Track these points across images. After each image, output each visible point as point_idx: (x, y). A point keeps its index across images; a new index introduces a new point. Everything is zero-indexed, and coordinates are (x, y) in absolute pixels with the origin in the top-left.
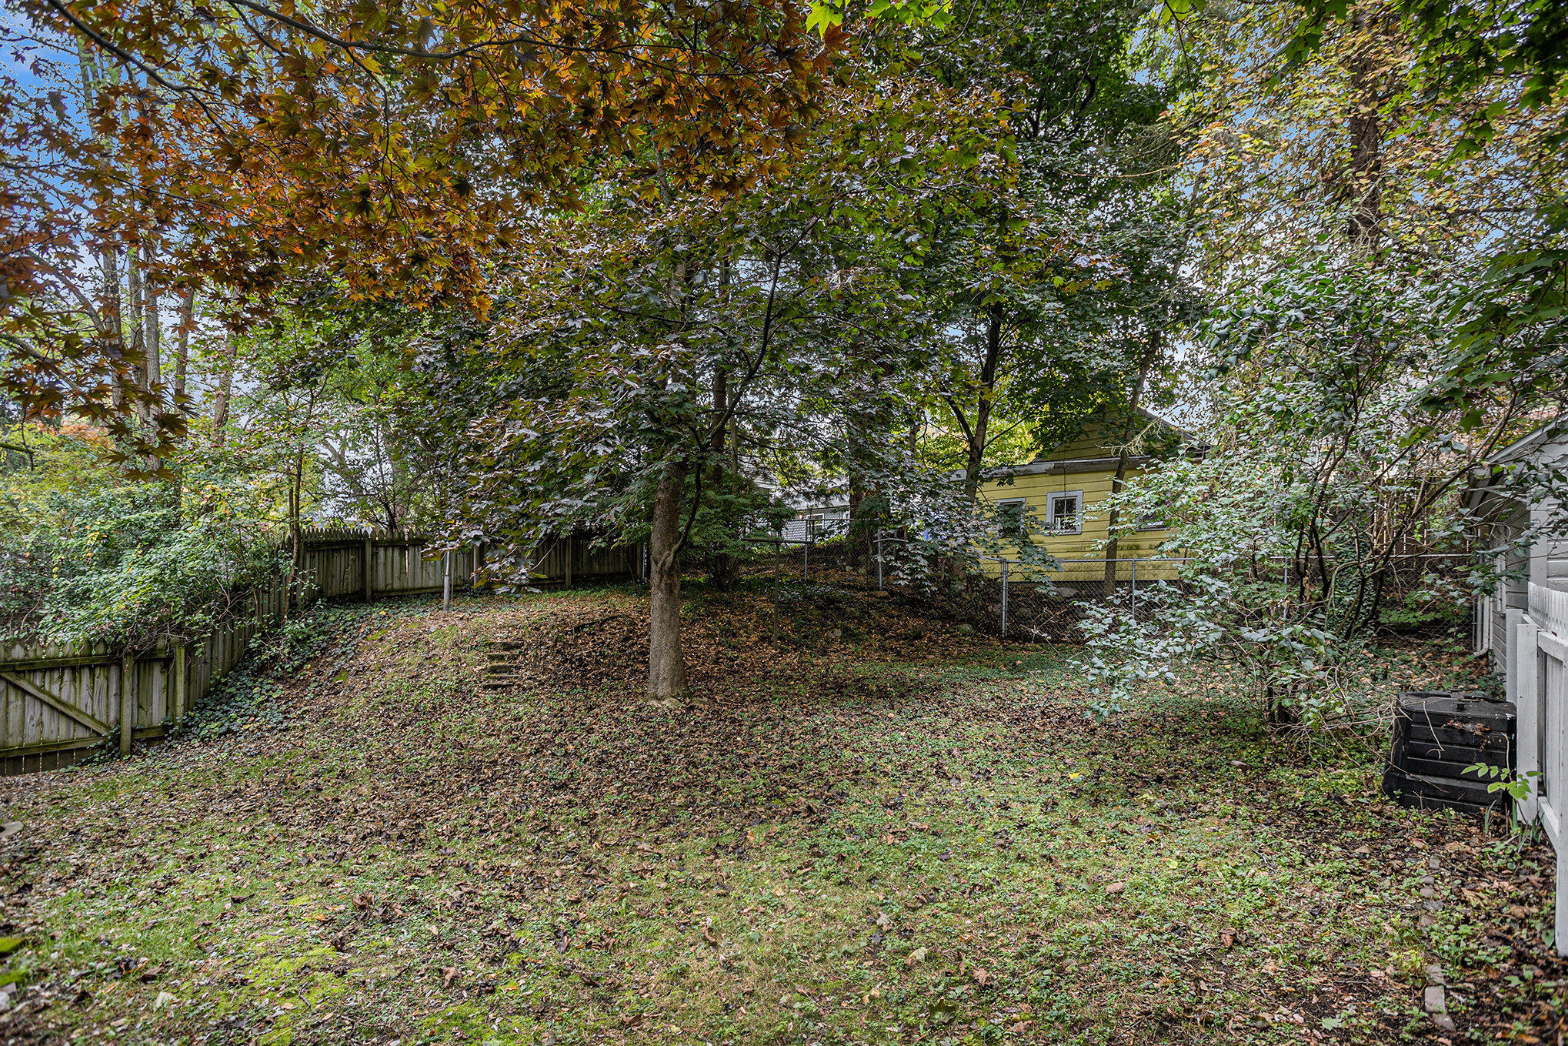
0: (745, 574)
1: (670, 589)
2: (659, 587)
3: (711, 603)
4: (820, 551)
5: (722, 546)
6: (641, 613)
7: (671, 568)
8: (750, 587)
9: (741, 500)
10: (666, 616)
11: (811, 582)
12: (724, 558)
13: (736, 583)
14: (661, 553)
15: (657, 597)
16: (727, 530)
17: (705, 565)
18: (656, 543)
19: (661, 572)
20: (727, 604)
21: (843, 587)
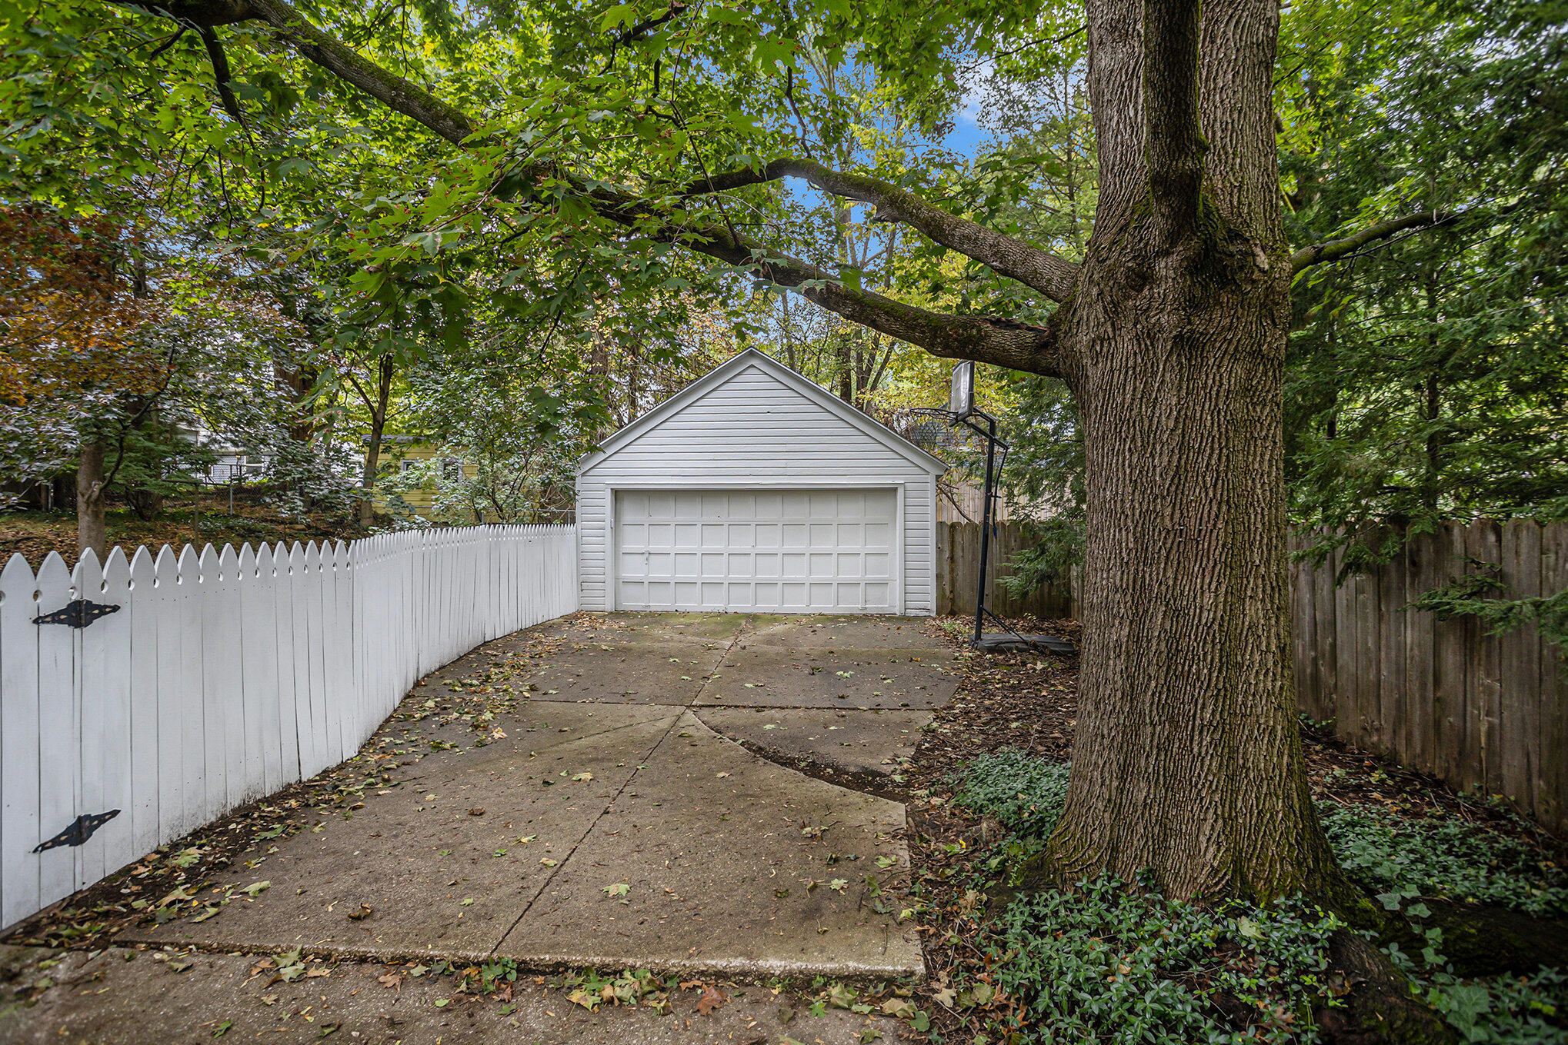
0: (168, 508)
1: (96, 515)
2: (85, 513)
3: (132, 529)
4: (249, 491)
5: (143, 484)
6: (58, 535)
7: (98, 499)
8: (173, 518)
9: (161, 448)
10: (93, 534)
11: (236, 516)
12: (146, 494)
13: (160, 515)
14: (88, 487)
15: (84, 520)
16: (148, 471)
17: (126, 498)
18: (81, 481)
19: (88, 503)
20: (150, 530)
21: (266, 521)
